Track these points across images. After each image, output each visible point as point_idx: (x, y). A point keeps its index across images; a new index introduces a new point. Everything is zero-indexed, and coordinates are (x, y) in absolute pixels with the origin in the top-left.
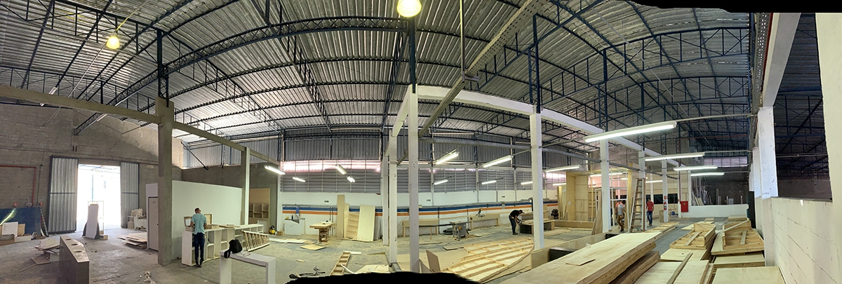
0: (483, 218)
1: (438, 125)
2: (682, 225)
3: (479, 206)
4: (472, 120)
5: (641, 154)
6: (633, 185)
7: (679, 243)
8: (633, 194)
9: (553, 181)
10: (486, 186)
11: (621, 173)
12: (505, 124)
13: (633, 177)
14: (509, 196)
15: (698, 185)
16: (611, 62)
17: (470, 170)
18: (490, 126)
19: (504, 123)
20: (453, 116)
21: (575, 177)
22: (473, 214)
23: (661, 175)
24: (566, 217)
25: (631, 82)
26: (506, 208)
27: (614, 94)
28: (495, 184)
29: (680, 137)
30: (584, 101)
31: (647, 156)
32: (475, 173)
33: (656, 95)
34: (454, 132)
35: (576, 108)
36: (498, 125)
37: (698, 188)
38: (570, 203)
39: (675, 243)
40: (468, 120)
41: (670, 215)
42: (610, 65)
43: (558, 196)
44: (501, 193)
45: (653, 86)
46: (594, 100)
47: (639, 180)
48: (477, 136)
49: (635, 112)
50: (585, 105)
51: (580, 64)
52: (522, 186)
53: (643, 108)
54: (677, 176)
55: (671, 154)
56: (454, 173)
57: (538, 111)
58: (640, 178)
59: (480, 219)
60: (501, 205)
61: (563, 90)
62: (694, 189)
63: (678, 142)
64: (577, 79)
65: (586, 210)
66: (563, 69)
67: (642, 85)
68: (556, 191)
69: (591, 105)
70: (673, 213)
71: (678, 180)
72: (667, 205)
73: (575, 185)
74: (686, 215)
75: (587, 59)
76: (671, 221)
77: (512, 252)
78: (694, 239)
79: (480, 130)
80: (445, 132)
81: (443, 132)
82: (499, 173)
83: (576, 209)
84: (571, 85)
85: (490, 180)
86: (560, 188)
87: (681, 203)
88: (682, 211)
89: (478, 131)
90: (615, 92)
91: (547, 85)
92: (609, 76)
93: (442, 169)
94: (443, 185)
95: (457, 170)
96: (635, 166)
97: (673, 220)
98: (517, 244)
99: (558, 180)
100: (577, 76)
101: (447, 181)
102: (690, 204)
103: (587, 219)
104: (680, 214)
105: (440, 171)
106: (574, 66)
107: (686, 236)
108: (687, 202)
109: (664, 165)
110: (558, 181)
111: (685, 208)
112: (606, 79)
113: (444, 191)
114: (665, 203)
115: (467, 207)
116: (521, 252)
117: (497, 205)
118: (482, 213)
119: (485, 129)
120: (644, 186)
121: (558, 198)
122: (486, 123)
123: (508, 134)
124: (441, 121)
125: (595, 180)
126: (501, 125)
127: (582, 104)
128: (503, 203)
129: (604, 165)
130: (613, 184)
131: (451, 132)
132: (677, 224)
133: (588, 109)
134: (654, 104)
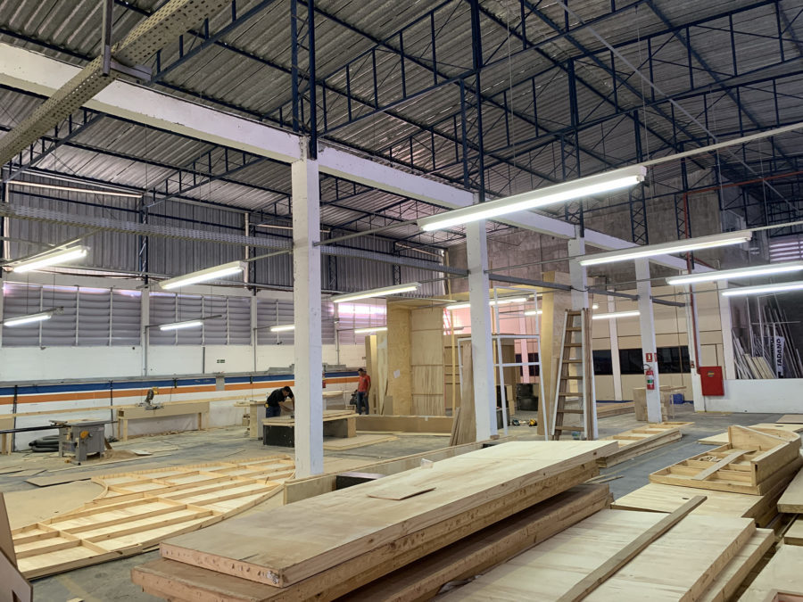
0: (159, 413)
1: (26, 160)
2: (703, 430)
3: (150, 385)
4: (136, 159)
5: (576, 246)
6: (556, 328)
7: (679, 473)
8: (556, 349)
9: (355, 322)
10: (172, 334)
11: (523, 300)
12: (231, 177)
13: (557, 308)
14: (237, 358)
15: (754, 319)
16: (493, 17)
17: (124, 292)
18: (188, 179)
19: (228, 172)
20: (80, 140)
21: (410, 312)
22: (129, 402)
23: (636, 298)
24: (388, 407)
25: (543, 63)
26: (227, 388)
27: (502, 96)
28: (200, 329)
29: (686, 189)
30: (429, 121)
31: (592, 250)
32: (139, 301)
33: (609, 85)
34: (78, 186)
35: (411, 138)
36: (212, 178)
37: (755, 329)
38: (397, 374)
39: (669, 472)
40: (127, 157)
41: (666, 403)
42: (488, 26)
43: (368, 356)
44: (215, 352)
45: (601, 64)
46: (454, 116)
47: (572, 315)
48: (150, 205)
49: (557, 138)
50: (431, 129)
51: (415, 27)
52: (275, 336)
53: (576, 126)
54: (685, 299)
55: (662, 239)
56: (73, 297)
57: (313, 154)
58: (575, 308)
59: (151, 414)
60: (212, 381)
61: (376, 93)
62: (740, 332)
63: (681, 205)
64: (410, 65)
65: (440, 389)
66: (374, 39)
67: (572, 66)
68: (363, 346)
69: (446, 128)
70: (679, 399)
71: (688, 309)
72: (657, 377)
73: (411, 330)
74: (715, 404)
75: (431, 13)
76: (668, 418)
77: (236, 485)
78: (727, 467)
79: (161, 188)
80: (52, 182)
81: (42, 181)
82: (211, 303)
83: (413, 388)
84: (396, 80)
85: (182, 319)
86: (373, 339)
87: (700, 370)
88: (705, 393)
89: (154, 192)
90: (504, 92)
91: (338, 80)
92: (485, 55)
93: (34, 286)
94: (35, 327)
95: (82, 289)
96: (560, 278)
97: (677, 418)
98: (251, 470)
99: (370, 320)
100: (410, 58)
101: (45, 317)
102: (729, 373)
103: (442, 408)
104: (699, 401)
105: (28, 290)
106: (400, 32)
107: (703, 457)
108: (718, 370)
109: (642, 273)
110: (369, 322)
111: (713, 384)
112: (479, 64)
113: (37, 344)
114: (650, 372)
115: (111, 385)
116: (262, 485)
117: (202, 381)
118: (157, 400)
119: (173, 187)
120: (587, 329)
121: (369, 362)
122: (179, 170)
123: (239, 202)
124: (38, 149)
125: (457, 317)
126: (221, 178)
127: (424, 128)
128: (220, 376)
129: (477, 282)
130: (505, 327)
131: (69, 185)
132: (686, 427)
133: (439, 140)
134: (607, 109)
